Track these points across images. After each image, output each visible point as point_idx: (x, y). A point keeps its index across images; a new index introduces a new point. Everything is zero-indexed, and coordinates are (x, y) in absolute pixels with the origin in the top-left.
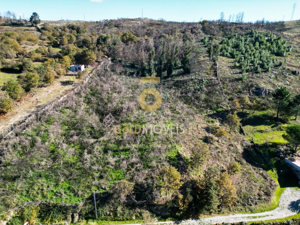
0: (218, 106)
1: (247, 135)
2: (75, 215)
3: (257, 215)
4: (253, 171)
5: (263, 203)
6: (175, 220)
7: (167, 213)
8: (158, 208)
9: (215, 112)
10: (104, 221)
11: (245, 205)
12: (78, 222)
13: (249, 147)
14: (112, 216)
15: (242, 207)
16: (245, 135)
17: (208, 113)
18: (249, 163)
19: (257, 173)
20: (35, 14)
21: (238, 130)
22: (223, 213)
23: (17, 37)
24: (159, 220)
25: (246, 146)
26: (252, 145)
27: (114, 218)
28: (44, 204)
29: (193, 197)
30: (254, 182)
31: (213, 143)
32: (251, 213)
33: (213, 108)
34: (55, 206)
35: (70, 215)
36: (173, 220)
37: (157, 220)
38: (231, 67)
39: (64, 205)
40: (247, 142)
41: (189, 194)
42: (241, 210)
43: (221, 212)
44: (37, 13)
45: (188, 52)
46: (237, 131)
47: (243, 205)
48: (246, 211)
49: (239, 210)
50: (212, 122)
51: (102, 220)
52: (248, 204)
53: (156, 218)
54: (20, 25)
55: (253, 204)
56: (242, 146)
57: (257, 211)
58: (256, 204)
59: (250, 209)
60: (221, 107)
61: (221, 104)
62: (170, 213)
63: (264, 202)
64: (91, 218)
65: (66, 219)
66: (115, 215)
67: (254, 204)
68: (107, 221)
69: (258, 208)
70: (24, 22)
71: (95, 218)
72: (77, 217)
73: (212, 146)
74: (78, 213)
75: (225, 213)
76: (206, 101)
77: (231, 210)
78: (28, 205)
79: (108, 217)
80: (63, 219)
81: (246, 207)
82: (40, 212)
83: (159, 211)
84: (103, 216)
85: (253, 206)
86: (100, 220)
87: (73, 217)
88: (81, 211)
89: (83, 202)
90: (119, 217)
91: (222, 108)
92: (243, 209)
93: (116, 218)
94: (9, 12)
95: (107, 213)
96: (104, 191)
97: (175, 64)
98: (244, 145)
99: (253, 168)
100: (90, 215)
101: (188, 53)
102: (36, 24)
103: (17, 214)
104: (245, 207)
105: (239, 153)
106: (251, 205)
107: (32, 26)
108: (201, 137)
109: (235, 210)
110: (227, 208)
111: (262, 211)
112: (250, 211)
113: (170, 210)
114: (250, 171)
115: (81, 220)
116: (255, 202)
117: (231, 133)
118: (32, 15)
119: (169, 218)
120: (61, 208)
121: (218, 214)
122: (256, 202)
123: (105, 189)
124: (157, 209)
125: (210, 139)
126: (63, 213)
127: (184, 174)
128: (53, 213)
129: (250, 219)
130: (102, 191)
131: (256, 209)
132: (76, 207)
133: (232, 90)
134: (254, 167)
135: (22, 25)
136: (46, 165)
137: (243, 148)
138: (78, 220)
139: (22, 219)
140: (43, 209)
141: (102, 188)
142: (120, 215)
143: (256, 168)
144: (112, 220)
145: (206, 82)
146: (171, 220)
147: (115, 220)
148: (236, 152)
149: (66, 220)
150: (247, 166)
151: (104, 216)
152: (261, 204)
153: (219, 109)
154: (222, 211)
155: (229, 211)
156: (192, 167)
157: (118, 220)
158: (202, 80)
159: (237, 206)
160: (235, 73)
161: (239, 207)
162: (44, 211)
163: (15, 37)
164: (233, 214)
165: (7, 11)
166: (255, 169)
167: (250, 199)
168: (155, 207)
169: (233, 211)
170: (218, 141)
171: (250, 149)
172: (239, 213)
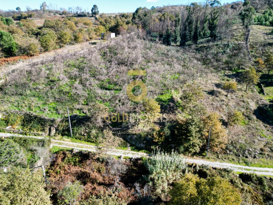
0: (239, 67)
1: (268, 95)
2: (52, 128)
3: (253, 169)
4: (264, 128)
5: (265, 159)
6: (149, 153)
7: (142, 145)
8: (132, 137)
9: (234, 73)
10: (79, 140)
11: (239, 156)
12: (55, 136)
13: (266, 106)
14: (86, 137)
15: (235, 158)
16: (264, 95)
17: (225, 74)
18: (260, 120)
19: (268, 131)
20: (95, 6)
21: (257, 90)
22: (208, 158)
23: (75, 21)
24: (132, 150)
25: (262, 105)
26: (271, 104)
27: (88, 139)
28: (27, 114)
29: (171, 132)
30: (259, 137)
31: (219, 96)
32: (245, 166)
33: (233, 69)
34: (36, 117)
35: (48, 128)
36: (147, 153)
37: (130, 150)
38: (266, 33)
39: (43, 118)
40: (264, 101)
41: (166, 127)
42: (233, 159)
43: (206, 157)
44: (96, 5)
45: (216, 16)
46: (255, 90)
47: (236, 155)
48: (239, 162)
49: (230, 159)
50: (228, 80)
51: (76, 138)
52: (243, 156)
53: (129, 148)
54: (84, 16)
55: (250, 157)
56: (257, 104)
57: (255, 165)
58: (255, 157)
59: (244, 161)
60: (242, 69)
61: (244, 66)
62: (145, 145)
63: (267, 158)
64: (66, 135)
65: (43, 130)
66: (89, 136)
67: (252, 157)
68: (81, 140)
69: (256, 162)
70: (86, 14)
71: (70, 136)
72: (53, 131)
73: (217, 98)
74: (55, 128)
75: (211, 159)
76: (227, 63)
77: (219, 157)
78: (14, 113)
79: (82, 137)
80: (41, 130)
81: (240, 158)
82: (23, 120)
83: (134, 141)
84: (77, 135)
85: (250, 159)
86: (74, 138)
87: (50, 130)
88: (58, 127)
89: (61, 118)
90: (93, 139)
91: (244, 69)
92: (235, 159)
93: (89, 140)
94: (78, 7)
95: (81, 133)
96: (84, 115)
97: (203, 34)
98: (260, 103)
99: (264, 125)
100: (66, 133)
101: (217, 18)
102: (95, 15)
103: (5, 118)
104: (238, 157)
105: (251, 109)
106: (247, 157)
107: (92, 16)
108: (207, 90)
109: (225, 158)
110: (214, 154)
111: (261, 166)
112: (244, 164)
113: (144, 141)
114: (258, 127)
115: (57, 135)
116: (253, 155)
117: (247, 92)
118: (93, 7)
119: (144, 151)
120: (40, 120)
121: (202, 158)
122: (255, 156)
123: (86, 113)
124: (131, 139)
125: (217, 93)
126: (42, 125)
127: (170, 114)
128: (34, 123)
129: (241, 170)
130: (82, 114)
131: (253, 162)
132: (53, 121)
133: (262, 53)
134: (266, 125)
135: (85, 16)
136: (43, 89)
137: (258, 106)
138: (55, 134)
139: (7, 122)
140: (27, 118)
141: (83, 112)
142: (94, 137)
143: (268, 126)
144: (86, 141)
145: (233, 46)
146: (145, 152)
147: (88, 141)
148: (246, 108)
149: (44, 132)
150: (256, 122)
151: (79, 136)
152: (262, 159)
153: (240, 70)
154: (208, 156)
155: (216, 158)
156: (182, 110)
157: (91, 142)
158: (229, 45)
159: (228, 155)
160: (270, 38)
161: (230, 157)
162: (26, 120)
163: (74, 21)
164: (221, 162)
165: (76, 7)
166: (266, 127)
167: (247, 151)
168: (129, 136)
169: (222, 159)
170: (226, 96)
171: (268, 108)
172: (229, 163)
